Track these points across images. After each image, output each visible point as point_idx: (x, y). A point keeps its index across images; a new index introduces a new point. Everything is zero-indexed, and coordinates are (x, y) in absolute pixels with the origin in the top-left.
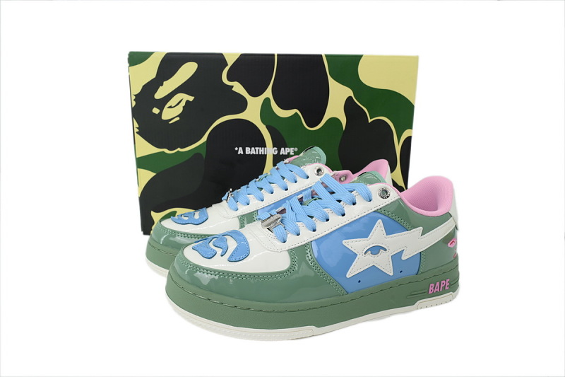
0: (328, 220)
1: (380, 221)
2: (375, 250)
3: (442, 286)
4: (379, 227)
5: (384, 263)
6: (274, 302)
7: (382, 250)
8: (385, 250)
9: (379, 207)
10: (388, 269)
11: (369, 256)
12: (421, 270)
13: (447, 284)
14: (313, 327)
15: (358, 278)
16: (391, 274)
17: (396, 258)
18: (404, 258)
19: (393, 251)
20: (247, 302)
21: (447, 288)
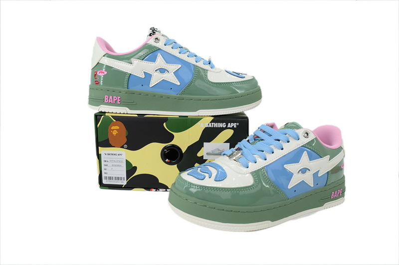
0: (273, 153)
1: (305, 152)
2: (304, 171)
3: (338, 193)
4: (305, 156)
5: (309, 179)
6: (247, 206)
7: (307, 171)
8: (309, 170)
9: (304, 144)
10: (311, 183)
11: (300, 175)
12: (328, 183)
13: (341, 192)
14: (269, 222)
15: (295, 189)
16: (312, 186)
17: (315, 175)
18: (319, 175)
19: (313, 171)
20: (231, 206)
21: (341, 195)
